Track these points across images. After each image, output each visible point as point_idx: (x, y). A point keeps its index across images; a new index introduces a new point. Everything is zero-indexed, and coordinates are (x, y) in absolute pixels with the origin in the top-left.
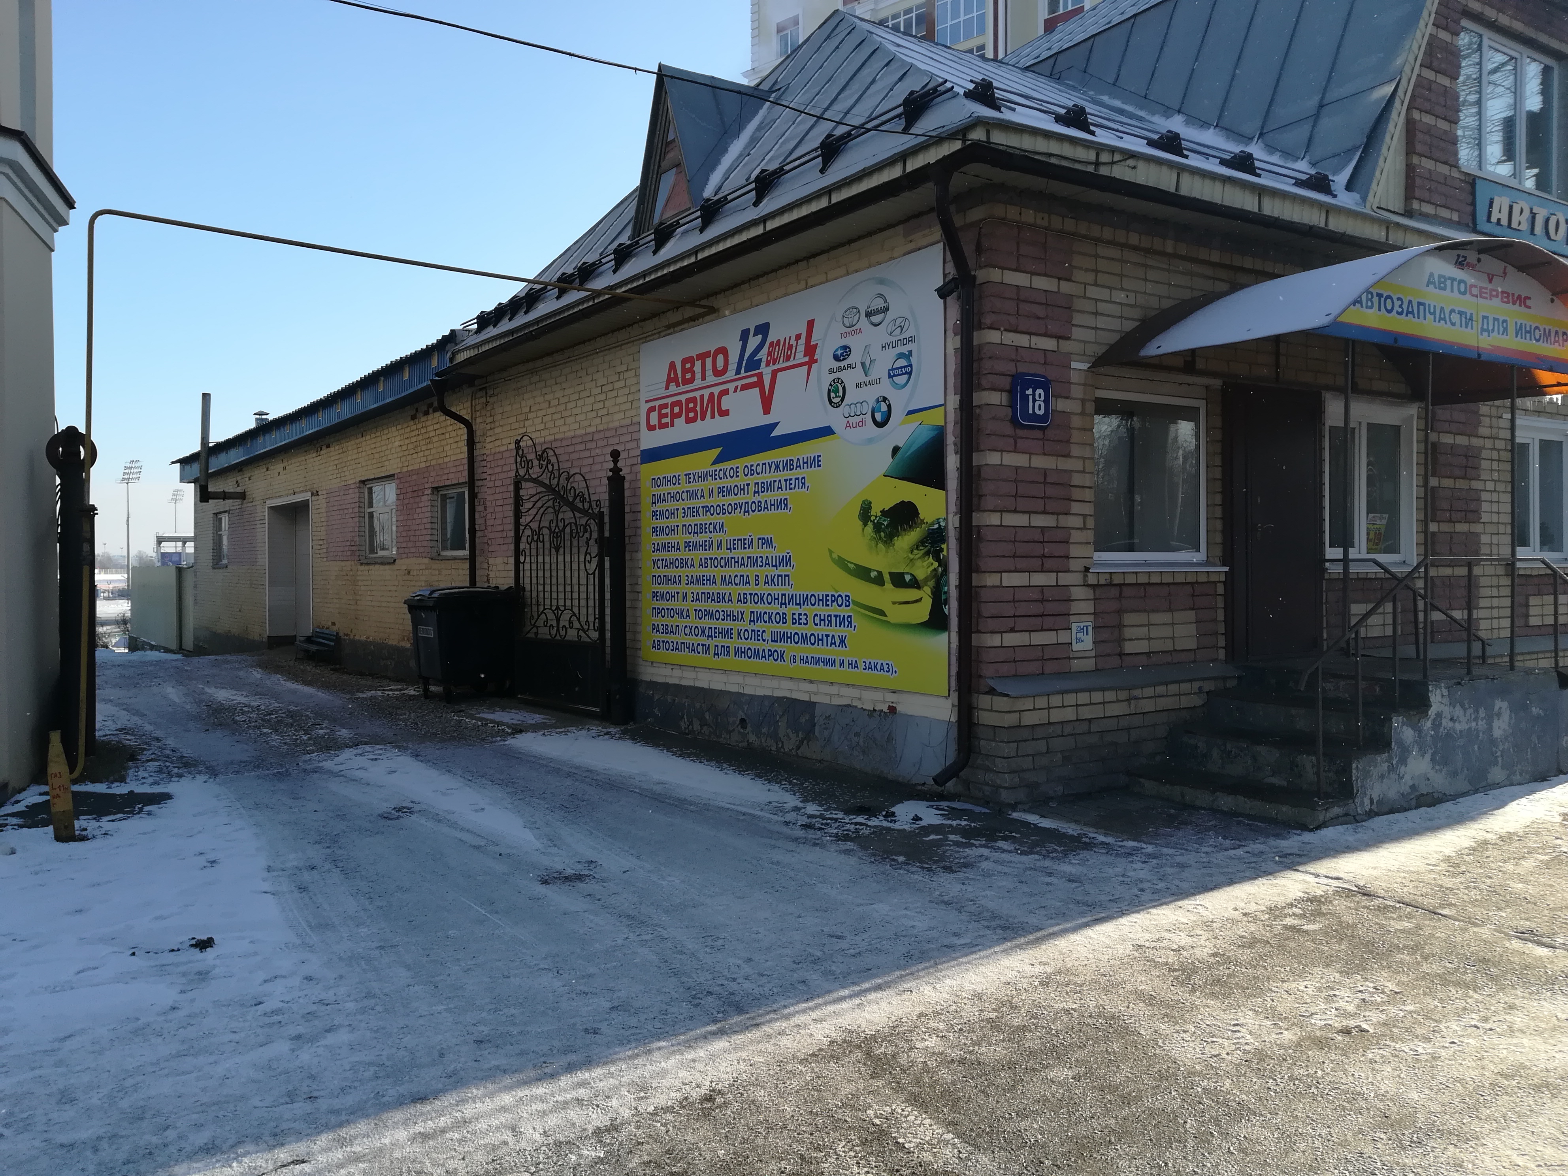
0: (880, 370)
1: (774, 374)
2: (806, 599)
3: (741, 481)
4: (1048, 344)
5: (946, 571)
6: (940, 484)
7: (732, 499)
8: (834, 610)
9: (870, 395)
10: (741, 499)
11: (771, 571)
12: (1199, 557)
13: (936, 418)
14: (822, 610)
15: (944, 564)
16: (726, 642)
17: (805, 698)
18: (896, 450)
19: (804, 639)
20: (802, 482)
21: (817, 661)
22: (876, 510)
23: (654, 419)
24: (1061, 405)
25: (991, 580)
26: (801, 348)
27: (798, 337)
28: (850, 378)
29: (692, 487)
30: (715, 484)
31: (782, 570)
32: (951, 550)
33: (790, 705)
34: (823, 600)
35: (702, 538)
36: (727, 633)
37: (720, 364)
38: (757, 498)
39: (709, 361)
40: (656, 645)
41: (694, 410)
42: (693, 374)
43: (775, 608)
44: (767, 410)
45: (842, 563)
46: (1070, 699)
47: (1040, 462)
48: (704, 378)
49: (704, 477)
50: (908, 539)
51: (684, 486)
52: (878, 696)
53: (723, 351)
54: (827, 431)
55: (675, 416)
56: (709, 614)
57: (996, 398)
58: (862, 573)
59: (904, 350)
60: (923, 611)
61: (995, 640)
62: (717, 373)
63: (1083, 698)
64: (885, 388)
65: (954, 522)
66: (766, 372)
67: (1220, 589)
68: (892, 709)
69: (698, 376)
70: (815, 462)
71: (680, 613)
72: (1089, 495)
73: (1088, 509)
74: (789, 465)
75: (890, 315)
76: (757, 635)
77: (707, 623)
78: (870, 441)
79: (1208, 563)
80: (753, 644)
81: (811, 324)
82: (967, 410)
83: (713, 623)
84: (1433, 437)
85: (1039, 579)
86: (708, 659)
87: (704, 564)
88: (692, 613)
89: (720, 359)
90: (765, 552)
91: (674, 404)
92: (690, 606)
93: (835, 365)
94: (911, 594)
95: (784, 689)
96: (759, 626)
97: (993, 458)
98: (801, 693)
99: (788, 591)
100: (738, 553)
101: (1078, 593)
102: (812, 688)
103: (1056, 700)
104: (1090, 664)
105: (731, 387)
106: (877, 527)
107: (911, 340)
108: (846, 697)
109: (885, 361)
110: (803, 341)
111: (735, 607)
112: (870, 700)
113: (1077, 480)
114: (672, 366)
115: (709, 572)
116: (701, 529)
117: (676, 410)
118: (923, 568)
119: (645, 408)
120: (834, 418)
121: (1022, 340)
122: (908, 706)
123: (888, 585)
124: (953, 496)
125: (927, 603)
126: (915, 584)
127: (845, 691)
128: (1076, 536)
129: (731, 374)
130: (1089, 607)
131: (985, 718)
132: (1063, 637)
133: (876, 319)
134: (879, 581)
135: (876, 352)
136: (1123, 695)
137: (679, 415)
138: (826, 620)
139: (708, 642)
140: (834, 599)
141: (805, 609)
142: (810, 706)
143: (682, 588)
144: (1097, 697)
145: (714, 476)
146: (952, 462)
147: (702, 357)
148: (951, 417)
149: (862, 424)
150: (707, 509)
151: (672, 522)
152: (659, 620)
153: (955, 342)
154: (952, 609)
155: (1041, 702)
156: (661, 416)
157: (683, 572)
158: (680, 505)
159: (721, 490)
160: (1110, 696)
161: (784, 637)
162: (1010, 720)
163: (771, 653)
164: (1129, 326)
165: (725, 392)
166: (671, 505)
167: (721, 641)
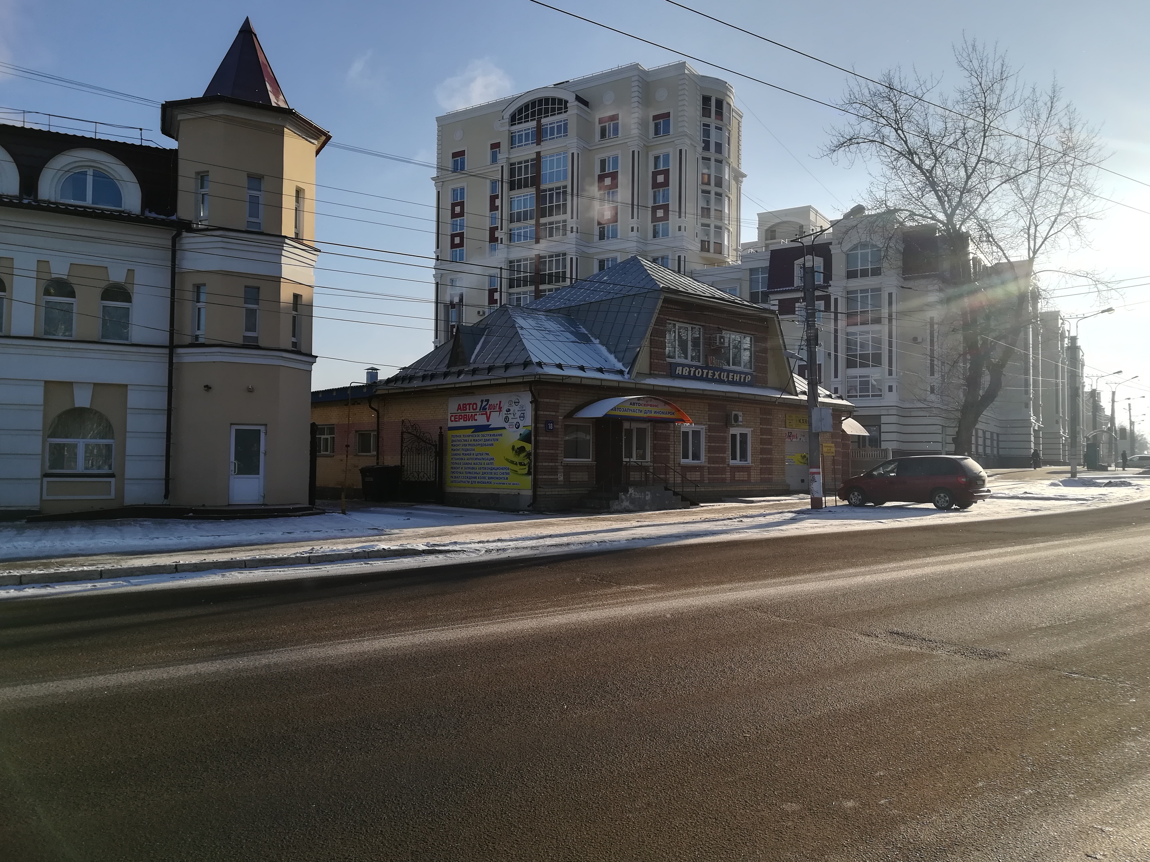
0: (517, 416)
1: (490, 412)
2: (498, 469)
3: (480, 438)
4: (554, 414)
5: (531, 462)
6: (531, 443)
7: (478, 443)
8: (505, 471)
9: (515, 421)
10: (480, 443)
11: (488, 461)
12: (590, 460)
13: (530, 428)
14: (502, 471)
15: (531, 460)
16: (475, 480)
17: (497, 493)
18: (521, 434)
19: (497, 478)
20: (497, 440)
21: (500, 483)
22: (516, 448)
23: (453, 418)
24: (556, 426)
25: (540, 464)
26: (498, 407)
27: (497, 404)
28: (510, 416)
29: (465, 438)
30: (473, 438)
31: (492, 461)
32: (532, 457)
33: (492, 495)
34: (502, 469)
35: (468, 452)
36: (475, 478)
37: (475, 407)
38: (485, 443)
39: (471, 406)
40: (452, 482)
41: (466, 418)
42: (466, 408)
43: (489, 471)
44: (488, 421)
45: (507, 460)
46: (557, 489)
47: (551, 439)
48: (469, 410)
49: (469, 436)
50: (523, 455)
51: (462, 438)
52: (515, 491)
53: (476, 404)
54: (504, 428)
55: (460, 419)
56: (470, 473)
57: (542, 425)
58: (512, 462)
59: (523, 412)
60: (526, 471)
61: (541, 477)
62: (473, 409)
63: (560, 489)
64: (518, 420)
65: (533, 451)
66: (488, 412)
67: (595, 467)
68: (519, 494)
69: (468, 409)
70: (501, 435)
71: (460, 473)
72: (563, 446)
73: (563, 449)
74: (494, 435)
75: (520, 404)
76: (484, 478)
77: (469, 475)
78: (515, 432)
79: (592, 461)
80: (483, 480)
81: (500, 402)
82: (536, 428)
83: (471, 475)
84: (655, 431)
85: (551, 464)
86: (469, 485)
87: (469, 459)
88: (464, 473)
89: (475, 406)
90: (487, 456)
91: (460, 415)
92: (463, 470)
93: (506, 413)
94: (524, 467)
95: (491, 491)
96: (485, 475)
97: (541, 438)
98: (496, 492)
99: (493, 466)
100: (479, 457)
101: (560, 467)
102: (499, 490)
103: (553, 490)
104: (562, 483)
105: (478, 413)
106: (516, 452)
107: (524, 410)
108: (507, 492)
109: (518, 414)
110: (498, 405)
111: (478, 471)
112: (514, 492)
113: (560, 442)
114: (459, 405)
115: (470, 461)
116: (468, 450)
117: (461, 417)
118: (526, 461)
119: (450, 415)
120: (506, 425)
121: (548, 413)
122: (523, 493)
123: (518, 465)
124: (533, 446)
125: (527, 469)
126: (524, 465)
127: (507, 490)
128: (559, 455)
129: (478, 410)
130: (562, 470)
131: (539, 493)
132: (556, 477)
133: (517, 404)
134: (516, 464)
135: (516, 411)
136: (569, 490)
137: (461, 419)
138: (503, 473)
139: (469, 480)
140: (505, 468)
141: (497, 471)
142: (498, 495)
143: (461, 466)
144: (563, 490)
145: (472, 436)
146: (533, 438)
147: (469, 404)
148: (533, 428)
149: (513, 427)
150: (470, 445)
151: (458, 448)
152: (452, 475)
153: (533, 413)
154: (532, 471)
155: (550, 490)
156: (455, 418)
157: (462, 461)
158: (461, 443)
159: (474, 440)
160: (566, 489)
161: (492, 478)
162: (544, 493)
163: (488, 482)
164: (572, 409)
165: (476, 415)
166: (458, 443)
167: (473, 480)
